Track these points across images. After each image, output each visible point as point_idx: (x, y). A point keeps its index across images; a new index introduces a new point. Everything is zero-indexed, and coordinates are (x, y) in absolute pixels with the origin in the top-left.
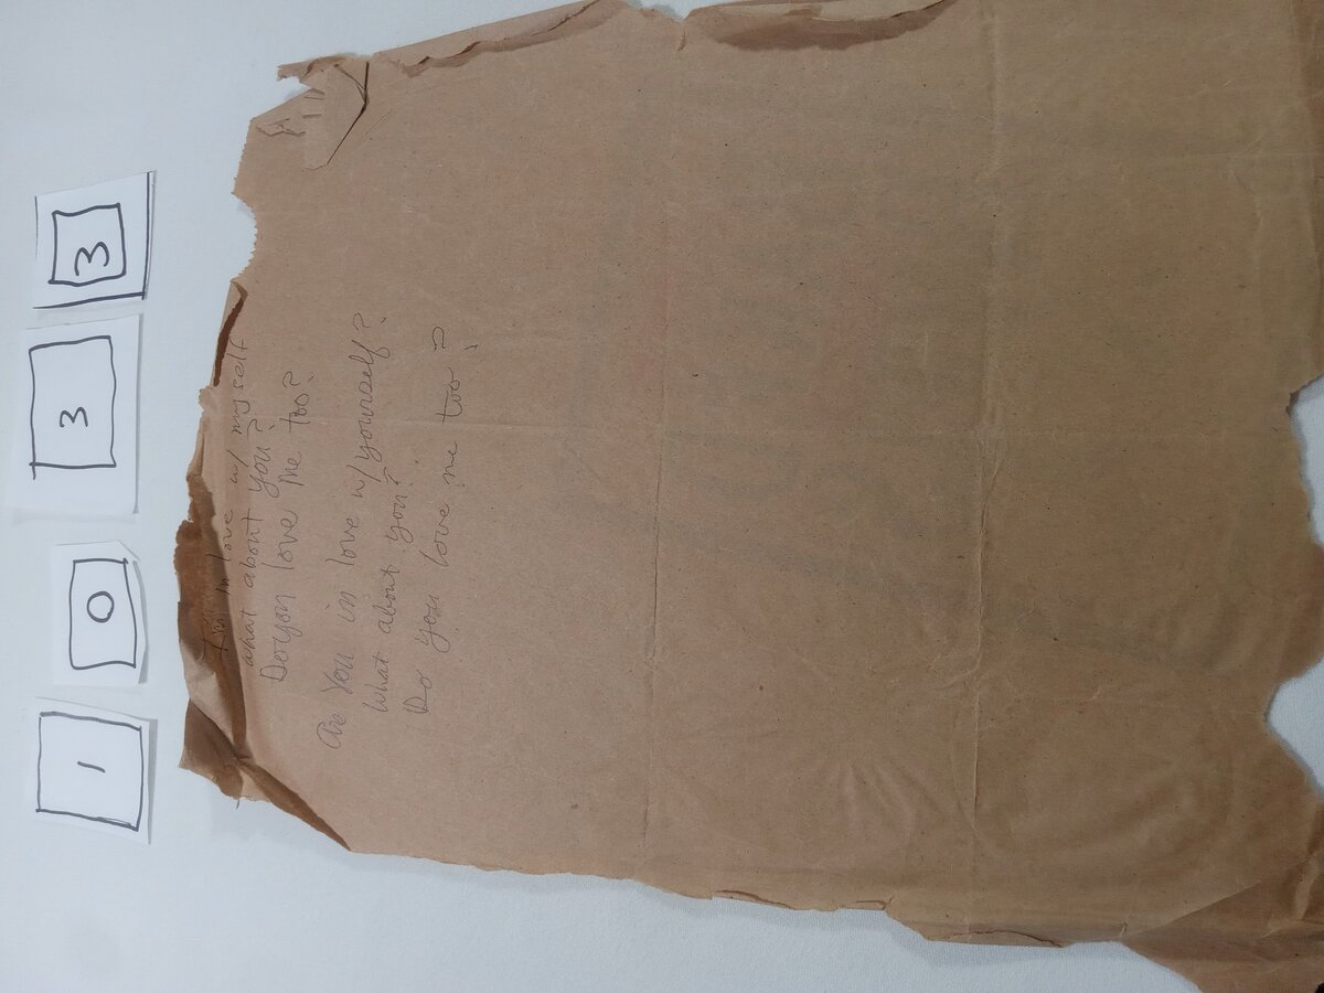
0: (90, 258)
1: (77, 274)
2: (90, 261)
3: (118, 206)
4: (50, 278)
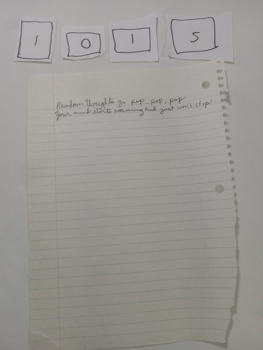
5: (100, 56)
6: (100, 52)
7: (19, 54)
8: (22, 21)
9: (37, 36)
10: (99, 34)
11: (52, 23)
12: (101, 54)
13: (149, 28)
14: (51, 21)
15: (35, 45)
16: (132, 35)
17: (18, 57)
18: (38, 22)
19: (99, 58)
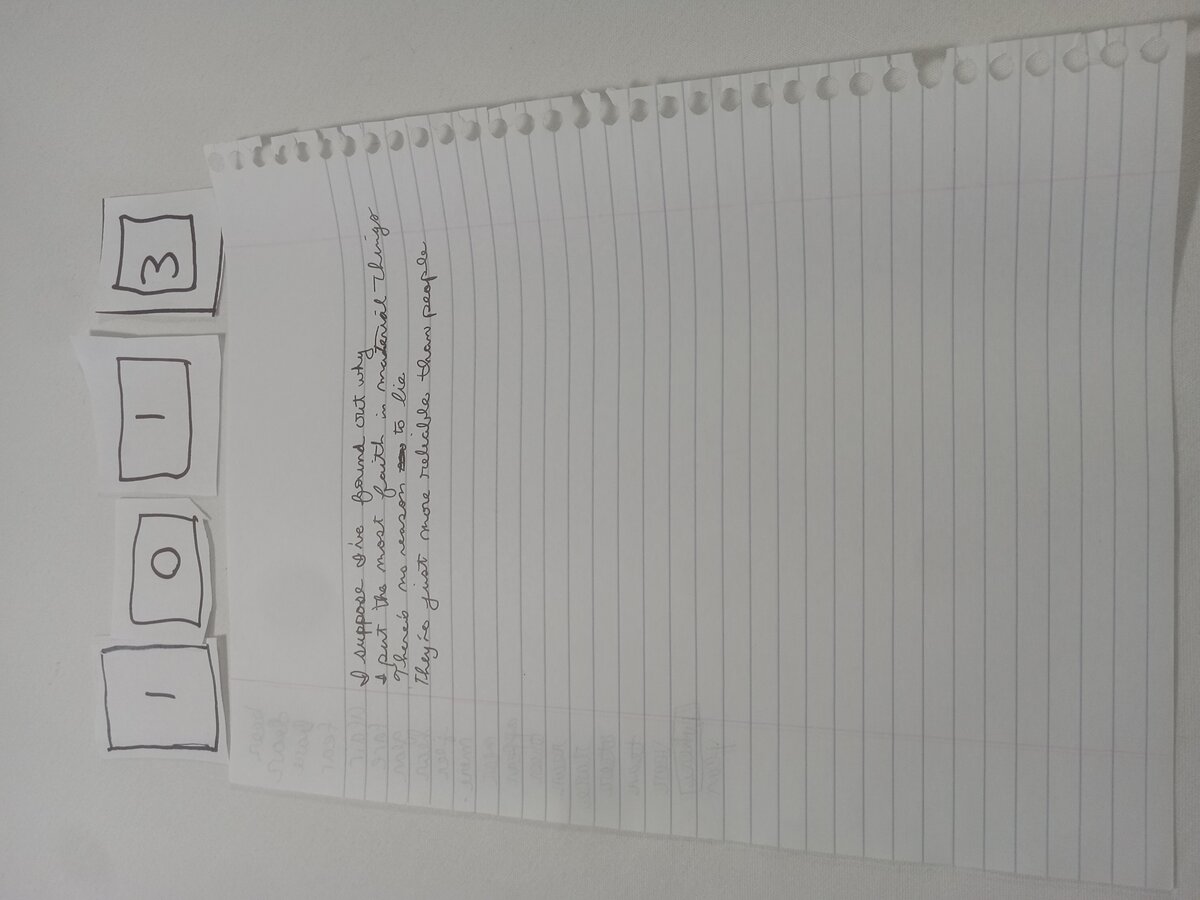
0: (158, 267)
1: (144, 282)
2: (157, 270)
3: (190, 217)
4: (115, 283)
5: (205, 522)
6: (195, 519)
7: (206, 748)
9: (147, 694)
10: (141, 516)
11: (104, 651)
12: (201, 517)
13: (119, 359)
14: (99, 654)
15: (175, 698)
16: (138, 417)
19: (211, 524)
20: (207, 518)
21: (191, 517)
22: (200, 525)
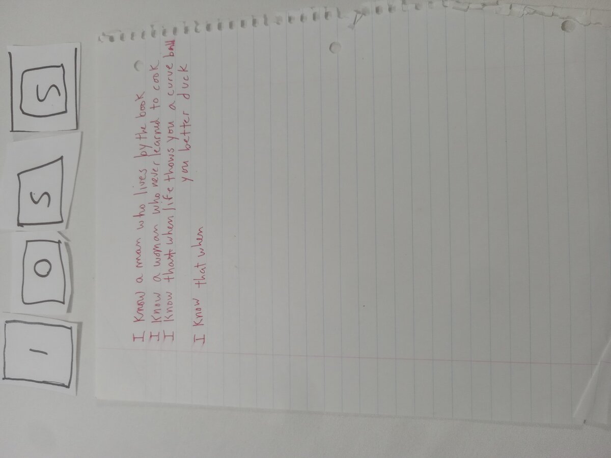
6: (59, 242)
7: (63, 385)
8: (3, 379)
9: (31, 350)
10: (27, 241)
11: (7, 322)
12: (63, 240)
14: (3, 323)
15: (46, 354)
17: (68, 387)
18: (6, 349)
19: (70, 244)
20: (67, 241)
21: (57, 241)
22: (63, 246)
